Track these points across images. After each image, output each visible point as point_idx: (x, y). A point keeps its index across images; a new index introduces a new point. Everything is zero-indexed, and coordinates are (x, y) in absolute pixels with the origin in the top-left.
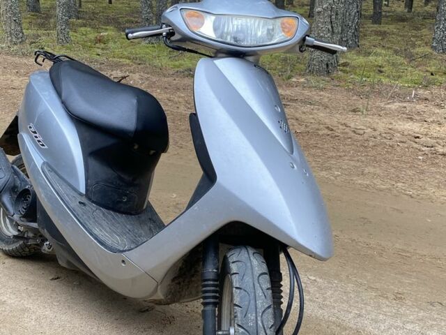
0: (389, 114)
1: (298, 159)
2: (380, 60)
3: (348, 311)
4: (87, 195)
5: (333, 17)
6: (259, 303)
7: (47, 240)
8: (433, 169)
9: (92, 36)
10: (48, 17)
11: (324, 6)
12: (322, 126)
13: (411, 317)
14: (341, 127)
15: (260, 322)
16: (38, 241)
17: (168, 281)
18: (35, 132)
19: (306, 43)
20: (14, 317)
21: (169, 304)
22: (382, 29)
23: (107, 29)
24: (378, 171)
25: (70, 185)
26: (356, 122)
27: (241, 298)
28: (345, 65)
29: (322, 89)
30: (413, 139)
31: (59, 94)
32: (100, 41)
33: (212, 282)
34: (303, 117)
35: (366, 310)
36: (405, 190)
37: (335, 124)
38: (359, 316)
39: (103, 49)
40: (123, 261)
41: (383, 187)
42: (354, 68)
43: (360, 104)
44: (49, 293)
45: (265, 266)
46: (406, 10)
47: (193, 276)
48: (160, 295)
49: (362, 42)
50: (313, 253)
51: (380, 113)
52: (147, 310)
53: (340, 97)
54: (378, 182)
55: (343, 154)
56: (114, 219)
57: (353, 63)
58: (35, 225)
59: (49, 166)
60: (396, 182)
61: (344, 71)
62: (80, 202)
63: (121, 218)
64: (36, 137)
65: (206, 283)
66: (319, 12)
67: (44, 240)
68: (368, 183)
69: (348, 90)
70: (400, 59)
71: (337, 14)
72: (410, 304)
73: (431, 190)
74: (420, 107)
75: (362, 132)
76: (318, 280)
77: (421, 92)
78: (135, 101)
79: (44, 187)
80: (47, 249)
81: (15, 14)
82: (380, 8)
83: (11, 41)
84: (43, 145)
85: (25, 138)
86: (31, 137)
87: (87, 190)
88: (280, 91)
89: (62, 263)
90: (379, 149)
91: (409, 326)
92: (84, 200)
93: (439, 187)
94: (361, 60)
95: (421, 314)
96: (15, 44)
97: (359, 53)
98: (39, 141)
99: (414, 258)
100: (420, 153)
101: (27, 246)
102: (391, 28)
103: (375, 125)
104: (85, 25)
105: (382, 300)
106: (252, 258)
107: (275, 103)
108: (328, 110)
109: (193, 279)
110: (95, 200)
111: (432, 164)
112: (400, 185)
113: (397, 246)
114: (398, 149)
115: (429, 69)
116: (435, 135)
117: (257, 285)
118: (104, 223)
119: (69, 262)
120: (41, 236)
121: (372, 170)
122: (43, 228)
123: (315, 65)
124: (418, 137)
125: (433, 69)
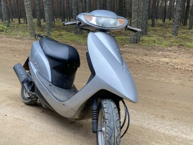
0: (158, 56)
1: (125, 67)
2: (154, 38)
3: (144, 122)
4: (52, 83)
5: (138, 24)
6: (115, 118)
7: (38, 99)
8: (174, 73)
9: (58, 34)
10: (44, 28)
11: (135, 20)
12: (135, 60)
13: (168, 124)
14: (141, 60)
15: (115, 125)
16: (36, 99)
17: (80, 112)
18: (34, 61)
19: (127, 28)
20: (27, 125)
21: (80, 120)
22: (155, 29)
23: (63, 31)
24: (155, 74)
25: (46, 79)
26: (146, 58)
27: (108, 116)
28: (142, 40)
29: (135, 48)
30: (166, 64)
31: (42, 48)
32: (60, 35)
33: (95, 111)
34: (128, 57)
35: (151, 122)
36: (164, 81)
37: (139, 59)
38: (149, 124)
39: (61, 38)
40: (64, 105)
41: (156, 80)
42: (145, 41)
43: (148, 53)
44: (40, 117)
45: (115, 105)
46: (163, 23)
47: (89, 110)
48: (77, 117)
49: (148, 33)
50: (131, 100)
51: (155, 55)
52: (74, 122)
53: (141, 50)
54: (154, 78)
55: (142, 69)
56: (61, 90)
57: (145, 40)
58: (34, 93)
59: (39, 73)
60: (161, 78)
61: (142, 42)
62: (49, 85)
63: (64, 90)
64: (34, 63)
65: (93, 112)
66: (133, 22)
67: (38, 98)
68: (151, 78)
69: (144, 48)
70: (161, 38)
71: (139, 23)
72: (167, 119)
73: (173, 81)
74: (169, 53)
75: (149, 62)
76: (134, 111)
77: (169, 48)
78: (68, 49)
79: (37, 80)
80: (39, 101)
81: (32, 27)
82: (154, 22)
83: (31, 36)
84: (37, 66)
85: (31, 64)
86: (33, 63)
87: (52, 81)
88: (120, 49)
89: (44, 106)
90: (155, 67)
91: (167, 127)
92: (51, 84)
93: (176, 79)
94: (148, 38)
95: (171, 123)
96: (33, 36)
97: (147, 36)
98: (35, 64)
99: (168, 103)
100: (169, 68)
101: (33, 101)
102: (158, 28)
103: (153, 60)
104: (56, 30)
105: (156, 118)
106: (111, 102)
107: (116, 48)
108: (137, 55)
109: (89, 111)
110: (55, 84)
111: (173, 72)
112: (162, 79)
113: (162, 99)
114: (161, 67)
115: (171, 41)
116: (174, 62)
117: (113, 112)
118: (58, 92)
119: (46, 106)
120: (37, 97)
121: (152, 74)
122: (37, 94)
123: (132, 40)
124: (168, 63)
125: (173, 41)
